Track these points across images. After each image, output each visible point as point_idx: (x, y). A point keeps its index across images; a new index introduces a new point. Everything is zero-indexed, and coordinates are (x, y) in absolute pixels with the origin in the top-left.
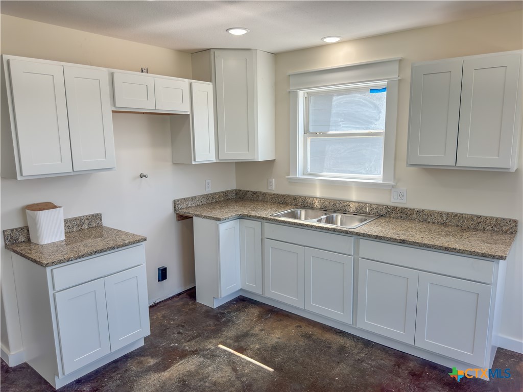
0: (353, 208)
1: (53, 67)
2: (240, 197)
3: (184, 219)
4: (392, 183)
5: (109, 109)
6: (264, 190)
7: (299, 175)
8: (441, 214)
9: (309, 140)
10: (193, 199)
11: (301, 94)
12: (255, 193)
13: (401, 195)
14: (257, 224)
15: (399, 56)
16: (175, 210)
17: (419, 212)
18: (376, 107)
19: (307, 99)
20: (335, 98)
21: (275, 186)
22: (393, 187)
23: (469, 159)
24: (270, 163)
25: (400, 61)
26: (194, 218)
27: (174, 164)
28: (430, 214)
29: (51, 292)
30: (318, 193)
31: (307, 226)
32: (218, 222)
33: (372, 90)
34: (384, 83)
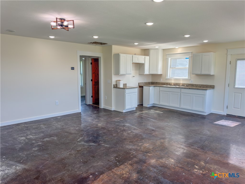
0: (181, 85)
1: (125, 55)
2: (152, 83)
3: (141, 87)
4: (190, 78)
5: (132, 62)
6: (159, 82)
7: (168, 77)
8: (200, 85)
9: (171, 69)
10: (142, 83)
11: (169, 59)
12: (156, 82)
13: (192, 81)
14: (158, 88)
15: (191, 51)
16: (139, 85)
17: (195, 85)
18: (187, 62)
19: (171, 60)
20: (178, 60)
21: (162, 81)
22: (190, 79)
23: (204, 72)
24: (161, 75)
25: (192, 52)
26: (144, 86)
27: (139, 74)
28: (198, 85)
29: (125, 94)
30: (173, 82)
31: (170, 87)
32: (150, 87)
33: (186, 58)
34: (188, 57)
